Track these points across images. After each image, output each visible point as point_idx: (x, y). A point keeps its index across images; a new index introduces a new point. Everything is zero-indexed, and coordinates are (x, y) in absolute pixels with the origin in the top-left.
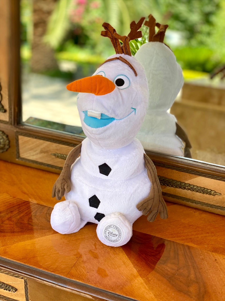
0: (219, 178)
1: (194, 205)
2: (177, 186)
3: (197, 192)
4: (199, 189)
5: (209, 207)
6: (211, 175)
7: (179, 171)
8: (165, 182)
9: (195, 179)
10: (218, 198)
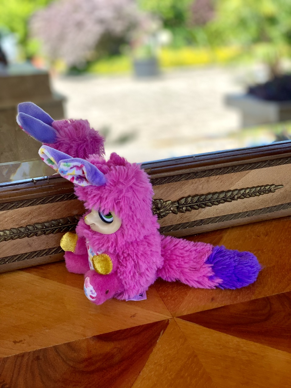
0: (280, 162)
1: (246, 219)
2: (221, 201)
3: (250, 196)
4: (254, 192)
5: (269, 214)
6: (267, 161)
7: (221, 174)
8: (200, 202)
9: (244, 177)
10: (279, 193)
